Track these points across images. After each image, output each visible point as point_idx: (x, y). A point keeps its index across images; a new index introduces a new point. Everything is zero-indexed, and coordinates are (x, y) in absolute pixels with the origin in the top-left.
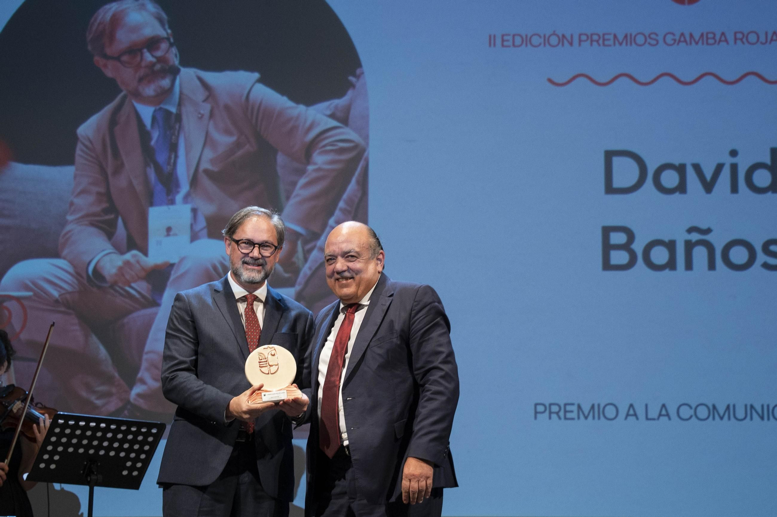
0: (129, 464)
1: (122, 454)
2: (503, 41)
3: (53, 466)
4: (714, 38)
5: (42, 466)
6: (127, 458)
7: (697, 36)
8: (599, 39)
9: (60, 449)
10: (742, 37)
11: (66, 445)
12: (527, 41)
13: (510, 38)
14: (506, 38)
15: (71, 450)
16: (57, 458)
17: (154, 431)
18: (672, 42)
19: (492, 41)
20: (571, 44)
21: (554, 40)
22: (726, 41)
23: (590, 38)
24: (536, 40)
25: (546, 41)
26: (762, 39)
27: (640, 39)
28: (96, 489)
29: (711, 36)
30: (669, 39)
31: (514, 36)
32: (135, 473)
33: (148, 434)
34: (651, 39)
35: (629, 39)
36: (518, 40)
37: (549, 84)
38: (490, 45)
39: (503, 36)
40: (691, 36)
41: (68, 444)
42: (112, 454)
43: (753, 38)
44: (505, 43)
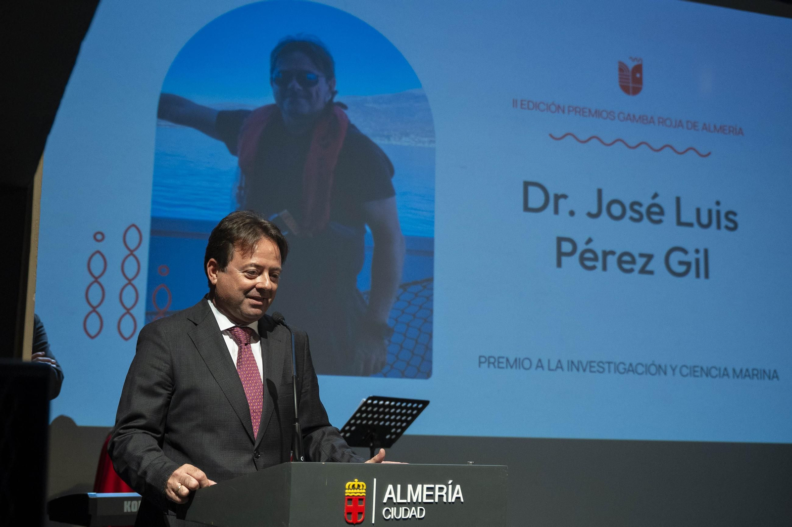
0: (393, 430)
2: (522, 104)
4: (647, 119)
6: (394, 426)
7: (637, 117)
8: (580, 111)
10: (662, 121)
12: (536, 106)
13: (526, 103)
14: (524, 102)
17: (421, 406)
18: (623, 119)
19: (515, 103)
20: (563, 111)
21: (553, 108)
22: (654, 122)
23: (575, 109)
24: (542, 107)
25: (549, 108)
26: (674, 123)
27: (604, 114)
29: (645, 118)
30: (622, 116)
31: (528, 102)
32: (394, 436)
33: (416, 408)
34: (611, 115)
35: (598, 114)
36: (531, 105)
37: (549, 138)
38: (514, 106)
39: (522, 101)
40: (634, 116)
42: (387, 423)
43: (668, 123)
44: (523, 106)
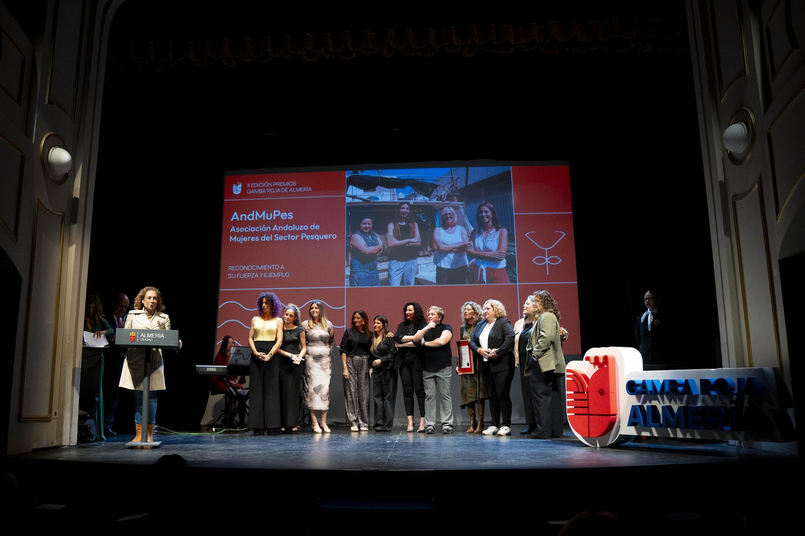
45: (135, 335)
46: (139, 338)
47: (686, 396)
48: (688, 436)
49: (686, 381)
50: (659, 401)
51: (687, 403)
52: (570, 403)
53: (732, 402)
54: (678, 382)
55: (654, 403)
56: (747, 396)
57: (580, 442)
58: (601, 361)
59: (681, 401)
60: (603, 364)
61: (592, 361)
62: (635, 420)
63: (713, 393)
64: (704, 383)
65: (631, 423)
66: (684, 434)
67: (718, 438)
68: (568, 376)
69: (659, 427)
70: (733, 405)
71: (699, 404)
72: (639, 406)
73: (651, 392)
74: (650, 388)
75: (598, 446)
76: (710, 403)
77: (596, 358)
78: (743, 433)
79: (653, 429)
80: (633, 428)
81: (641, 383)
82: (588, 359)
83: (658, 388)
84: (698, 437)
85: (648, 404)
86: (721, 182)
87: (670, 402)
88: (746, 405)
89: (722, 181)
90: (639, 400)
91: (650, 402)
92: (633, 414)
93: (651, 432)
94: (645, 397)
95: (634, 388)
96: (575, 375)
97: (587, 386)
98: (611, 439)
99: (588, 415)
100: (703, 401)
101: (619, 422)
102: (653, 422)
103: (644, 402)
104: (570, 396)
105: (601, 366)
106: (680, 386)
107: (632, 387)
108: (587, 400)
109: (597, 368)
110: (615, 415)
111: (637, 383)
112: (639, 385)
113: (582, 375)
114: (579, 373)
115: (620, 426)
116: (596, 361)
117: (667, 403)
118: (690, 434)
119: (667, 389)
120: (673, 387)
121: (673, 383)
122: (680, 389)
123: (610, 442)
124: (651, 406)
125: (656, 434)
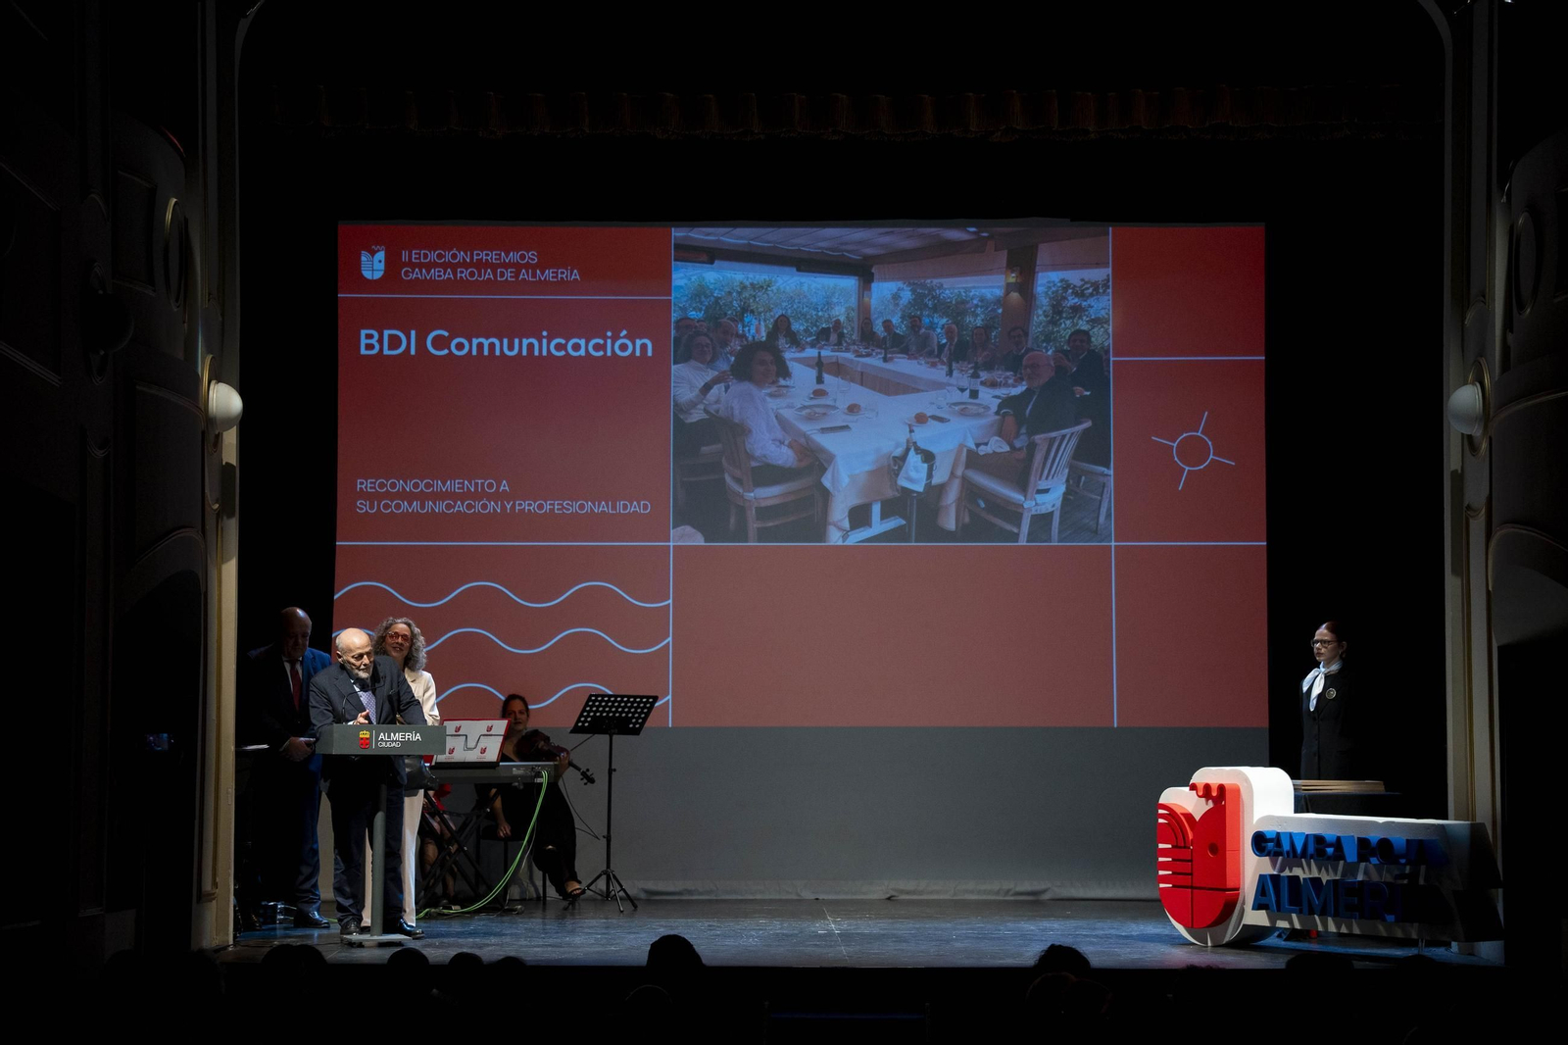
0: (634, 720)
1: (630, 715)
3: (586, 724)
5: (580, 724)
6: (633, 717)
9: (592, 714)
11: (595, 712)
15: (598, 714)
16: (589, 719)
17: (651, 700)
28: (615, 737)
32: (637, 726)
33: (647, 702)
41: (597, 711)
42: (624, 715)
45: (368, 736)
46: (377, 741)
47: (1342, 862)
48: (1344, 930)
49: (1339, 839)
50: (1303, 869)
51: (1342, 875)
52: (1164, 866)
53: (1402, 876)
54: (1328, 839)
55: (1297, 872)
56: (1423, 868)
57: (1181, 937)
58: (1214, 794)
59: (1335, 871)
60: (1221, 798)
61: (1201, 793)
62: (1264, 900)
63: (1374, 860)
64: (1363, 842)
65: (1258, 906)
66: (1338, 927)
67: (1384, 934)
68: (1162, 816)
69: (1300, 913)
70: (1406, 882)
71: (1360, 878)
72: (1272, 876)
73: (1288, 853)
74: (1286, 846)
75: (1209, 944)
76: (1375, 878)
77: (1207, 787)
78: (1416, 925)
79: (1294, 916)
80: (1263, 913)
81: (1274, 836)
82: (1193, 787)
83: (1299, 848)
84: (1356, 931)
85: (1287, 873)
86: (1454, 473)
87: (1320, 871)
88: (1421, 882)
89: (1457, 471)
90: (1274, 865)
91: (1291, 871)
92: (1260, 889)
93: (1291, 922)
94: (1283, 861)
95: (1263, 845)
96: (1172, 814)
97: (1191, 836)
98: (1230, 935)
99: (1192, 887)
100: (1366, 873)
101: (1244, 903)
102: (1291, 904)
103: (1282, 870)
104: (1164, 853)
105: (1215, 800)
106: (1330, 845)
107: (1260, 842)
108: (1191, 861)
109: (1211, 805)
110: (1238, 889)
111: (1268, 836)
112: (1271, 840)
113: (1182, 814)
114: (1178, 811)
115: (1243, 910)
116: (1206, 792)
117: (1315, 874)
118: (1346, 926)
119: (1311, 849)
120: (1320, 846)
121: (1319, 840)
122: (1330, 850)
123: (1228, 938)
124: (1288, 877)
125: (1297, 926)
